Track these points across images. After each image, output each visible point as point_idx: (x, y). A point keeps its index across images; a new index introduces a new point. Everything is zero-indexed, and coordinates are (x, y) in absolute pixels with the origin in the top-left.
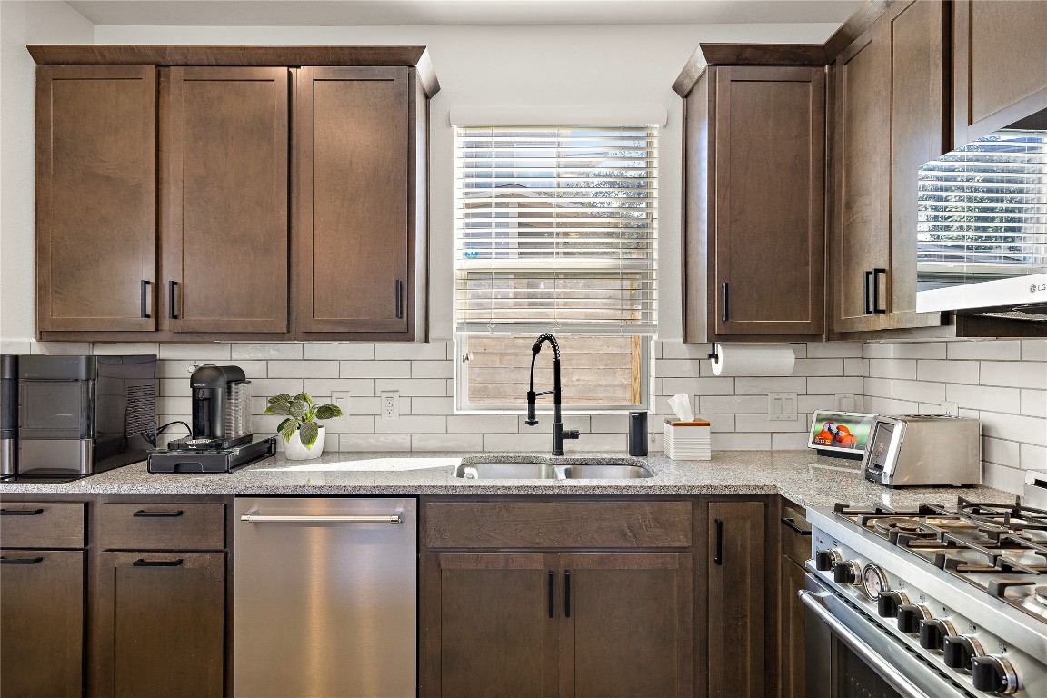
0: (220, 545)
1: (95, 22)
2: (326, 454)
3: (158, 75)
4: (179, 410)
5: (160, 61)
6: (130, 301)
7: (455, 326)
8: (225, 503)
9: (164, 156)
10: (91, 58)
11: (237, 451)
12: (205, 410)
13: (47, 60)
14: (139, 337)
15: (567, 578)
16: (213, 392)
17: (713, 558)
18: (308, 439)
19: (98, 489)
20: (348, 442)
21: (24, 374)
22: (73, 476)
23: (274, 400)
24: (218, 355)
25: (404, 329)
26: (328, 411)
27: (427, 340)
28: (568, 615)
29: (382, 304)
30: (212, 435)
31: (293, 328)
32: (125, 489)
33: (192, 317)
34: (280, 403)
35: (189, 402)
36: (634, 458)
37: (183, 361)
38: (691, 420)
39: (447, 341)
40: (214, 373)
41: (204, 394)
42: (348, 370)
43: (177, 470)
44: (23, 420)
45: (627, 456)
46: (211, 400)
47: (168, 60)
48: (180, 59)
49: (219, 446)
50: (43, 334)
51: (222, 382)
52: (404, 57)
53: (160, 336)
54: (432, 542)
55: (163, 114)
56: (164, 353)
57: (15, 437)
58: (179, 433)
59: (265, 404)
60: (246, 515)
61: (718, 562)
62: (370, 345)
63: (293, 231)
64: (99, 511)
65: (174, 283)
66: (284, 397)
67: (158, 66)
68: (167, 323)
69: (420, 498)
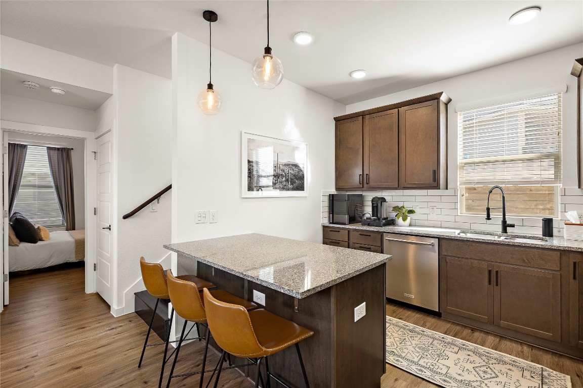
0: (380, 245)
1: (346, 105)
2: (410, 225)
3: (363, 118)
4: (368, 211)
5: (363, 114)
6: (356, 179)
7: (458, 183)
8: (381, 234)
9: (364, 140)
10: (347, 117)
11: (384, 221)
12: (375, 209)
13: (337, 120)
14: (357, 189)
15: (497, 272)
16: (377, 204)
17: (572, 276)
18: (404, 219)
19: (351, 227)
20: (418, 222)
21: (335, 199)
22: (344, 224)
23: (394, 208)
24: (379, 194)
25: (436, 185)
26: (411, 212)
27: (447, 189)
28: (497, 285)
29: (428, 178)
30: (377, 216)
31: (400, 186)
32: (357, 228)
33: (372, 184)
34: (396, 209)
35: (371, 208)
36: (544, 237)
37: (369, 196)
38: (579, 223)
39: (455, 190)
40: (377, 199)
41: (375, 205)
42: (418, 199)
43: (369, 225)
44: (334, 210)
45: (542, 236)
46: (377, 206)
47: (366, 114)
48: (368, 113)
49: (379, 219)
50: (337, 189)
51: (380, 202)
52: (436, 97)
53: (363, 189)
54: (444, 253)
55: (364, 129)
56: (364, 194)
57: (333, 214)
58: (368, 216)
59: (392, 209)
60: (387, 238)
61: (575, 278)
62: (426, 191)
63: (400, 157)
64: (351, 233)
65: (367, 174)
66: (397, 207)
67: (363, 116)
68: (365, 185)
69: (440, 239)
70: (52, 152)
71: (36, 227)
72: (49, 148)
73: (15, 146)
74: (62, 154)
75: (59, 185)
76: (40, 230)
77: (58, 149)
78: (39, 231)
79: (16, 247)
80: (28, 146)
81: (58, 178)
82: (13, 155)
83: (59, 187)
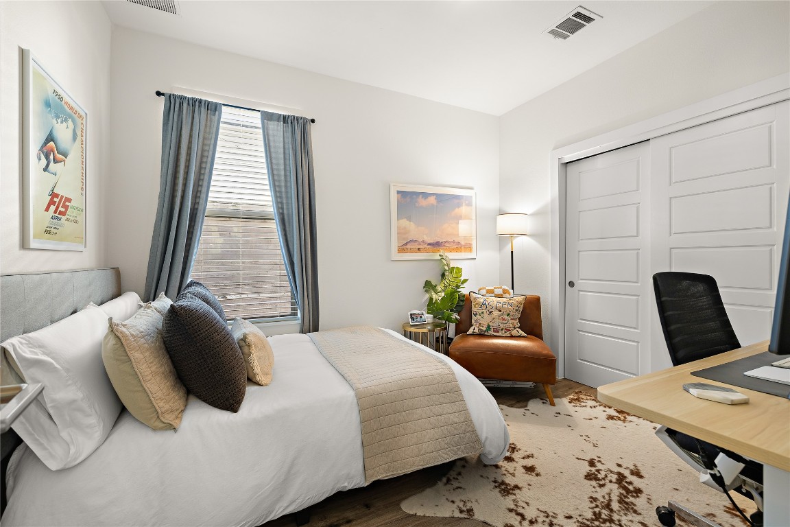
70: (272, 125)
71: (237, 335)
72: (267, 117)
73: (194, 105)
74: (293, 133)
75: (285, 212)
76: (249, 346)
77: (285, 119)
78: (246, 350)
79: (170, 433)
80: (224, 108)
81: (284, 196)
82: (191, 130)
83: (286, 217)
